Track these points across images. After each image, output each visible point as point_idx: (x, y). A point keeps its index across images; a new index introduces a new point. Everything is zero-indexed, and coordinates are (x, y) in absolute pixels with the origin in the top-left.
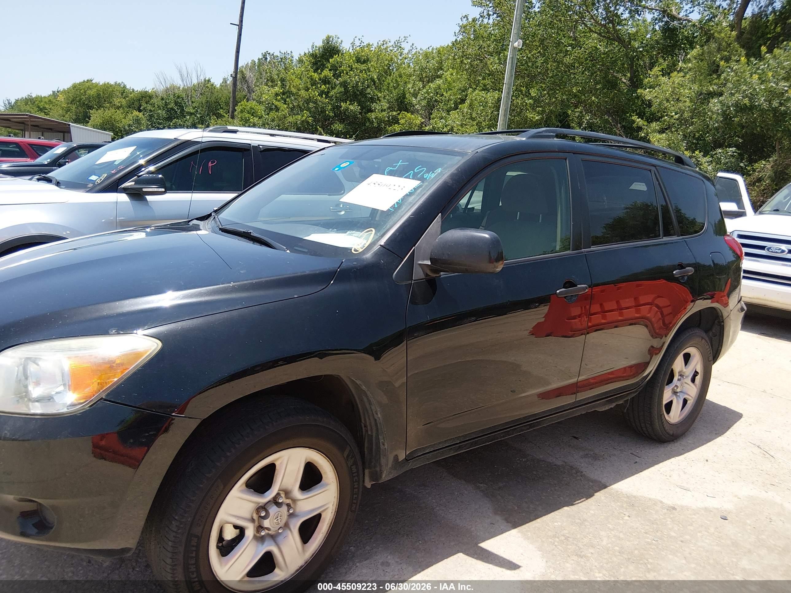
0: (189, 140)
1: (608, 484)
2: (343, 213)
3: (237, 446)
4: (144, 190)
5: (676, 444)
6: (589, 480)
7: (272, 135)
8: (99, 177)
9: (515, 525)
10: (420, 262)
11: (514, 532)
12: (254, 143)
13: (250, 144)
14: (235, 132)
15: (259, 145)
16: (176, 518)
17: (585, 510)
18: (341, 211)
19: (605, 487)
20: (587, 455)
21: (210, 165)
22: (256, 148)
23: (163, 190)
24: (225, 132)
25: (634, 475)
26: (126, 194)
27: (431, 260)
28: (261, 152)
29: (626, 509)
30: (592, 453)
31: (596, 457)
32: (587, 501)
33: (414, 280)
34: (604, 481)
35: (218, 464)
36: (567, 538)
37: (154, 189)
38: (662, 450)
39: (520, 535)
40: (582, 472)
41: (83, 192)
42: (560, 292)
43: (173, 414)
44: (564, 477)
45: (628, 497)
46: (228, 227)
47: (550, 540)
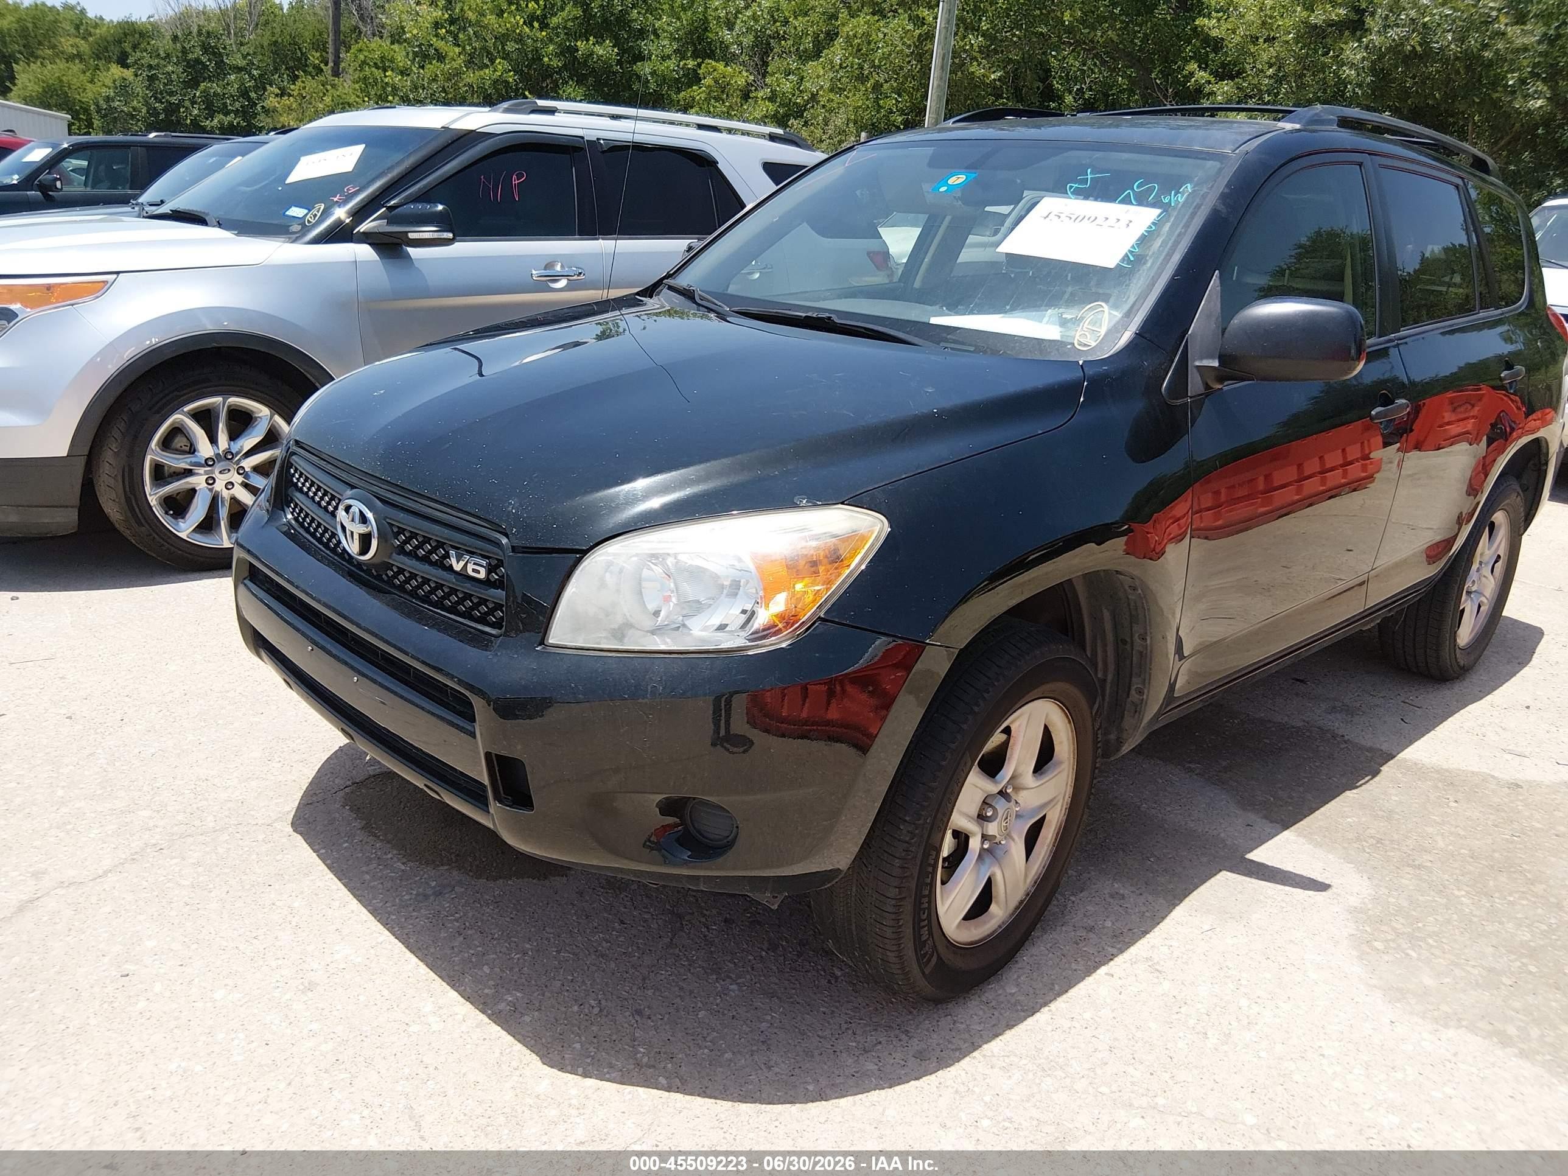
0: (472, 131)
1: (1394, 754)
2: (757, 275)
3: (986, 695)
4: (411, 236)
5: (1466, 683)
6: (1362, 748)
7: (615, 117)
8: (310, 211)
9: (1286, 826)
10: (1197, 363)
11: (1286, 834)
12: (591, 135)
13: (583, 138)
14: (551, 111)
15: (598, 139)
16: (907, 818)
17: (1383, 797)
18: (753, 273)
19: (1393, 757)
20: (1334, 708)
21: (515, 182)
22: (594, 144)
23: (450, 235)
24: (533, 112)
25: (1424, 735)
26: (370, 244)
27: (1222, 358)
28: (604, 152)
29: (1445, 790)
30: (1340, 704)
31: (1350, 712)
32: (1375, 779)
33: (1191, 397)
34: (1385, 747)
35: (965, 727)
36: (1379, 841)
37: (428, 232)
38: (1447, 693)
39: (1301, 840)
40: (1343, 736)
41: (284, 242)
42: (1377, 414)
43: (928, 641)
44: (1318, 746)
45: (1438, 772)
46: (754, 309)
47: (1356, 845)
